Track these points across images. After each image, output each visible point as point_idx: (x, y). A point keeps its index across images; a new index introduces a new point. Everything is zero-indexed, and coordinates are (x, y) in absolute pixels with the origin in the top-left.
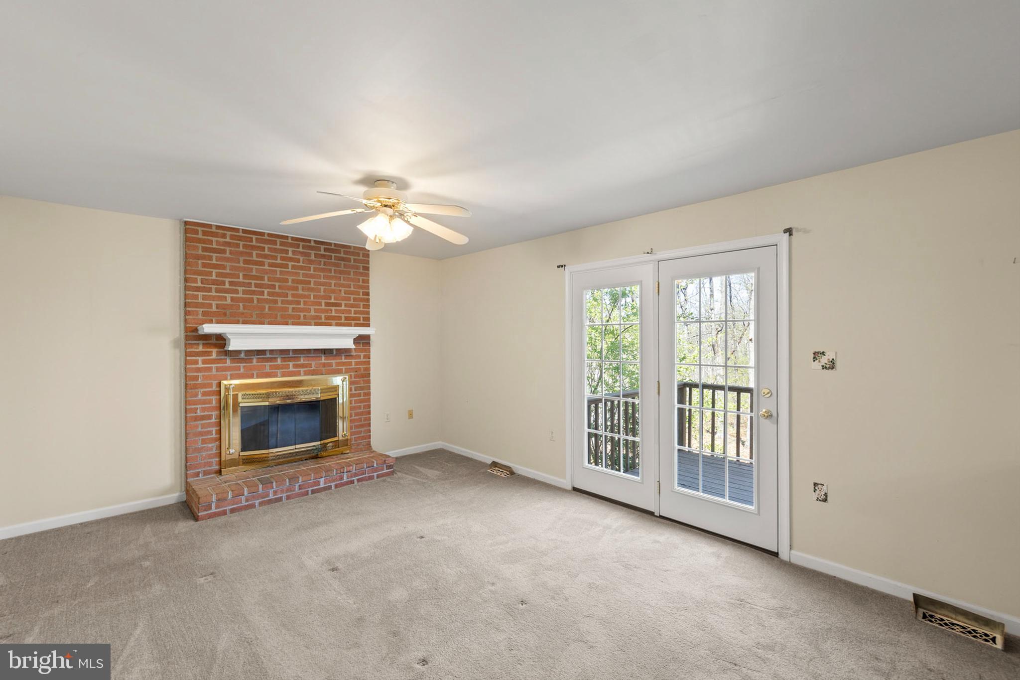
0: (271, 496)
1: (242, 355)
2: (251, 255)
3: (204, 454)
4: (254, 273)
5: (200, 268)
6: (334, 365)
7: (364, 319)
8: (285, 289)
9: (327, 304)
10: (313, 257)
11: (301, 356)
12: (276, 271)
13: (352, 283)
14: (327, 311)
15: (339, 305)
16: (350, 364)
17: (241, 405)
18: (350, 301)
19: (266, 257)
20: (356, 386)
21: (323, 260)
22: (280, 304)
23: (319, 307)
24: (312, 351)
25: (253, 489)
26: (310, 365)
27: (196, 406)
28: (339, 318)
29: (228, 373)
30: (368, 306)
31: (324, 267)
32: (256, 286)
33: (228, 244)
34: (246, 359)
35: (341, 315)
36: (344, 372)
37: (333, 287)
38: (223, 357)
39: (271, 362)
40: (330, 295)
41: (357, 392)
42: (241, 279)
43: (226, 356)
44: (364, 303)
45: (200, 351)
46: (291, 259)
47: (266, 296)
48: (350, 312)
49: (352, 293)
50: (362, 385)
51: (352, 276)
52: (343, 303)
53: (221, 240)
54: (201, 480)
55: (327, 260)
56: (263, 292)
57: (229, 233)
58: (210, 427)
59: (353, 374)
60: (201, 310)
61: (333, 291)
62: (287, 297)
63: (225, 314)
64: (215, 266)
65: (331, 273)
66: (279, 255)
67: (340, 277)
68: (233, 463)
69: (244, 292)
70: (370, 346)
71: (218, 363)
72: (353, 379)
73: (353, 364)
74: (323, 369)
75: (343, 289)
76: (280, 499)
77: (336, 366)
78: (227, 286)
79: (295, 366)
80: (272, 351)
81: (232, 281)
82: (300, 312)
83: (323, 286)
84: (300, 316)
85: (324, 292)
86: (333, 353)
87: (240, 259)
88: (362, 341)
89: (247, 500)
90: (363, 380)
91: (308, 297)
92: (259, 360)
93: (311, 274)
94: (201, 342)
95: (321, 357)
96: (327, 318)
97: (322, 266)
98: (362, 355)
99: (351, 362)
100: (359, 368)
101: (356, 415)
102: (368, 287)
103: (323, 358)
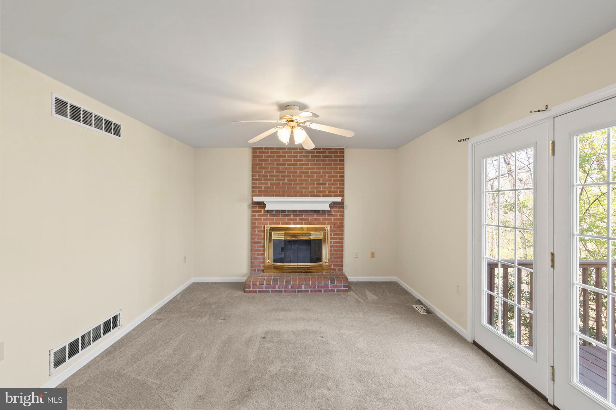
0: (277, 289)
1: (274, 213)
2: (279, 160)
3: (258, 260)
4: (281, 170)
5: (258, 170)
6: (321, 220)
7: (340, 192)
8: (295, 177)
9: (318, 184)
10: (310, 158)
11: (303, 213)
12: (291, 167)
13: (333, 171)
14: (317, 188)
15: (325, 184)
16: (331, 219)
17: (273, 238)
18: (332, 181)
19: (286, 160)
20: (334, 233)
21: (316, 159)
22: (293, 186)
23: (313, 186)
24: (309, 212)
25: (268, 283)
26: (308, 219)
27: (255, 237)
28: (325, 192)
29: (269, 221)
30: (343, 184)
31: (317, 162)
32: (282, 176)
33: (269, 156)
34: (276, 215)
35: (325, 190)
36: (327, 224)
37: (321, 174)
38: (266, 213)
39: (288, 217)
40: (319, 178)
41: (335, 237)
42: (275, 174)
43: (268, 212)
44: (340, 182)
45: (257, 210)
46: (299, 160)
47: (286, 181)
48: (331, 188)
49: (333, 176)
50: (338, 233)
51: (333, 166)
52: (327, 183)
53: (266, 154)
54: (256, 273)
55: (318, 158)
56: (285, 179)
57: (270, 151)
58: (260, 248)
59: (332, 225)
60: (258, 190)
61: (322, 176)
62: (296, 181)
63: (267, 192)
64: (264, 168)
65: (320, 166)
66: (293, 159)
67: (326, 167)
68: (269, 267)
69: (276, 180)
70: (343, 209)
71: (264, 216)
72: (332, 229)
73: (333, 219)
74: (315, 221)
75: (327, 175)
76: (281, 291)
77: (322, 220)
78: (269, 177)
79: (300, 219)
80: (288, 211)
81: (271, 175)
82: (303, 189)
83: (316, 174)
84: (303, 191)
85: (316, 177)
86: (320, 213)
87: (274, 162)
88: (338, 206)
89: (266, 288)
90: (339, 230)
91: (308, 180)
92: (282, 215)
93: (310, 167)
94: (257, 206)
95: (314, 215)
96: (318, 192)
97: (315, 162)
98: (338, 214)
99: (332, 218)
100: (337, 222)
101: (334, 251)
102: (343, 172)
103: (315, 215)
